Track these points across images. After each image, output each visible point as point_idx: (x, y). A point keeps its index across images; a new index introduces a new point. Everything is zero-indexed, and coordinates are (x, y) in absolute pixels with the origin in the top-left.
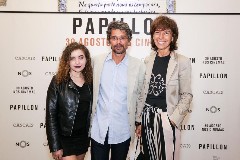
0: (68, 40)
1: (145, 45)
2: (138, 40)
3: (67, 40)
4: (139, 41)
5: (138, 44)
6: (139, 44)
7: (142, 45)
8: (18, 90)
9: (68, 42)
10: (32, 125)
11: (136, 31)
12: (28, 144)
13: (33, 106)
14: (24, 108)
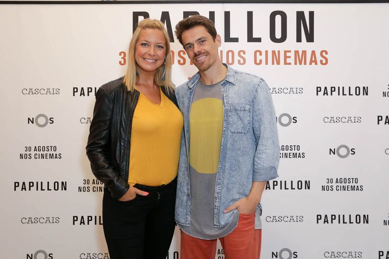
0: (123, 54)
1: (273, 63)
2: (258, 54)
3: (120, 54)
4: (261, 54)
5: (258, 62)
6: (261, 61)
7: (267, 63)
8: (28, 153)
9: (122, 58)
10: (57, 220)
11: (255, 36)
12: (49, 256)
13: (58, 183)
14: (40, 187)
